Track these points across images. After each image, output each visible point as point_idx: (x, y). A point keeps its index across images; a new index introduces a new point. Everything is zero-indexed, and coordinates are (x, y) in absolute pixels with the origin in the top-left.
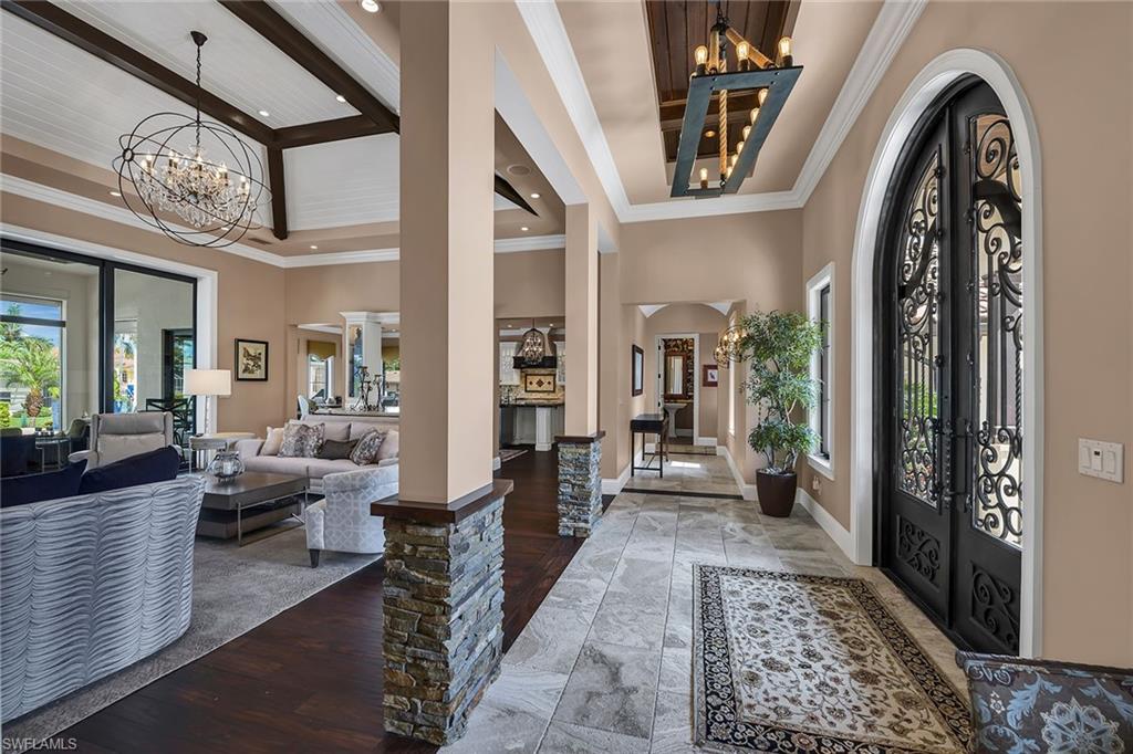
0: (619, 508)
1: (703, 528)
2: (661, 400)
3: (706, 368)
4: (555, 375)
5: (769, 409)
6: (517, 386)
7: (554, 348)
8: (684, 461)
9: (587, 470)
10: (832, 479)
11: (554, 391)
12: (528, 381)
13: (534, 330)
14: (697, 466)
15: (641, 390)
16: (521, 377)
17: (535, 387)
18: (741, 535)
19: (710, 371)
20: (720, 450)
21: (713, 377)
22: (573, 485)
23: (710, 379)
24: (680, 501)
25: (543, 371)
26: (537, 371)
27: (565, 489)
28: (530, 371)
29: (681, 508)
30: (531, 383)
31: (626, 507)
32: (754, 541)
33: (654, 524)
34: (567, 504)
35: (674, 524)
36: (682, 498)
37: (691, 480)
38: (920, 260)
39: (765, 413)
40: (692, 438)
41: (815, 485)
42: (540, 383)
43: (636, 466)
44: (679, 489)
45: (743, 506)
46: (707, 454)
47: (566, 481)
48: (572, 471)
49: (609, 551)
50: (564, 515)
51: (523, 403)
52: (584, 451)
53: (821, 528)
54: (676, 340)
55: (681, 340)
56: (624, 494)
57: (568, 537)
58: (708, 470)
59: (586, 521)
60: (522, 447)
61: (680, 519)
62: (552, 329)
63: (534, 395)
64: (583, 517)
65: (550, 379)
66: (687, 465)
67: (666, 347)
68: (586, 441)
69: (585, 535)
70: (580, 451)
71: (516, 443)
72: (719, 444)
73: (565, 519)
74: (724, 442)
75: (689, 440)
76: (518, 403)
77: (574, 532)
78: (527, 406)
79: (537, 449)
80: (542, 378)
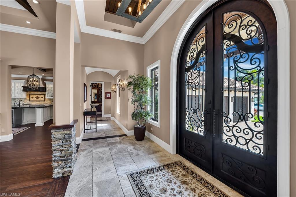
0: (83, 150)
1: (121, 152)
2: (91, 103)
3: (106, 93)
4: (45, 95)
5: (137, 106)
6: (25, 99)
7: (45, 84)
8: (101, 123)
9: (71, 141)
10: (159, 127)
11: (45, 101)
12: (31, 97)
13: (34, 75)
14: (106, 125)
15: (86, 100)
16: (27, 95)
17: (35, 99)
18: (135, 152)
19: (107, 94)
20: (112, 118)
21: (108, 96)
22: (61, 151)
23: (107, 97)
24: (107, 141)
25: (39, 93)
26: (35, 93)
27: (57, 154)
28: (32, 93)
29: (109, 144)
30: (32, 98)
31: (86, 149)
32: (141, 153)
33: (102, 155)
34: (57, 161)
35: (109, 153)
36: (108, 139)
37: (107, 131)
38: (194, 60)
39: (136, 107)
40: (102, 115)
41: (152, 129)
42: (37, 98)
43: (85, 129)
44: (104, 136)
45: (128, 139)
46: (108, 120)
47: (56, 150)
48: (61, 143)
49: (85, 180)
50: (56, 167)
51: (28, 106)
52: (68, 132)
53: (154, 142)
54: (95, 84)
55: (97, 84)
56: (84, 142)
57: (59, 178)
58: (111, 126)
59: (70, 167)
60: (27, 125)
61: (110, 150)
62: (44, 76)
63: (34, 103)
64: (68, 165)
65: (43, 96)
66: (103, 125)
67: (92, 86)
68: (69, 127)
69: (70, 174)
70: (65, 132)
71: (24, 123)
72: (111, 117)
73: (57, 169)
74: (114, 116)
75: (101, 116)
76: (25, 106)
77: (63, 174)
78: (30, 107)
79: (36, 125)
80: (39, 96)
